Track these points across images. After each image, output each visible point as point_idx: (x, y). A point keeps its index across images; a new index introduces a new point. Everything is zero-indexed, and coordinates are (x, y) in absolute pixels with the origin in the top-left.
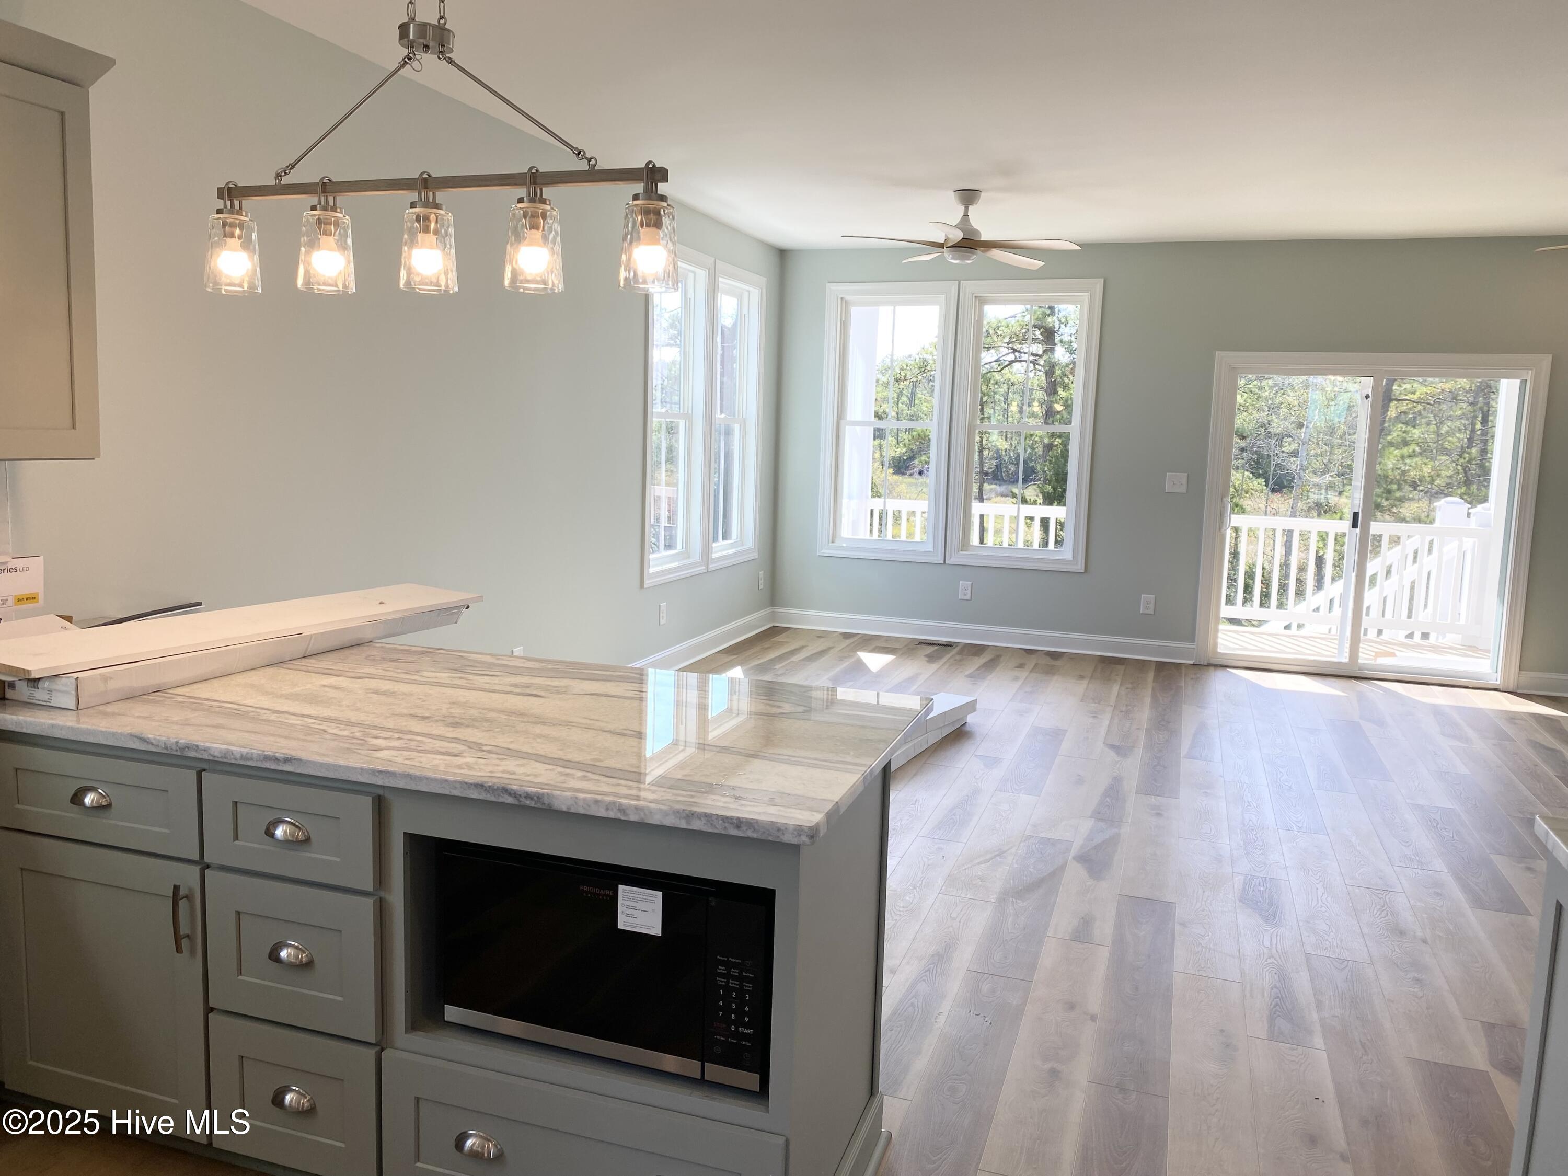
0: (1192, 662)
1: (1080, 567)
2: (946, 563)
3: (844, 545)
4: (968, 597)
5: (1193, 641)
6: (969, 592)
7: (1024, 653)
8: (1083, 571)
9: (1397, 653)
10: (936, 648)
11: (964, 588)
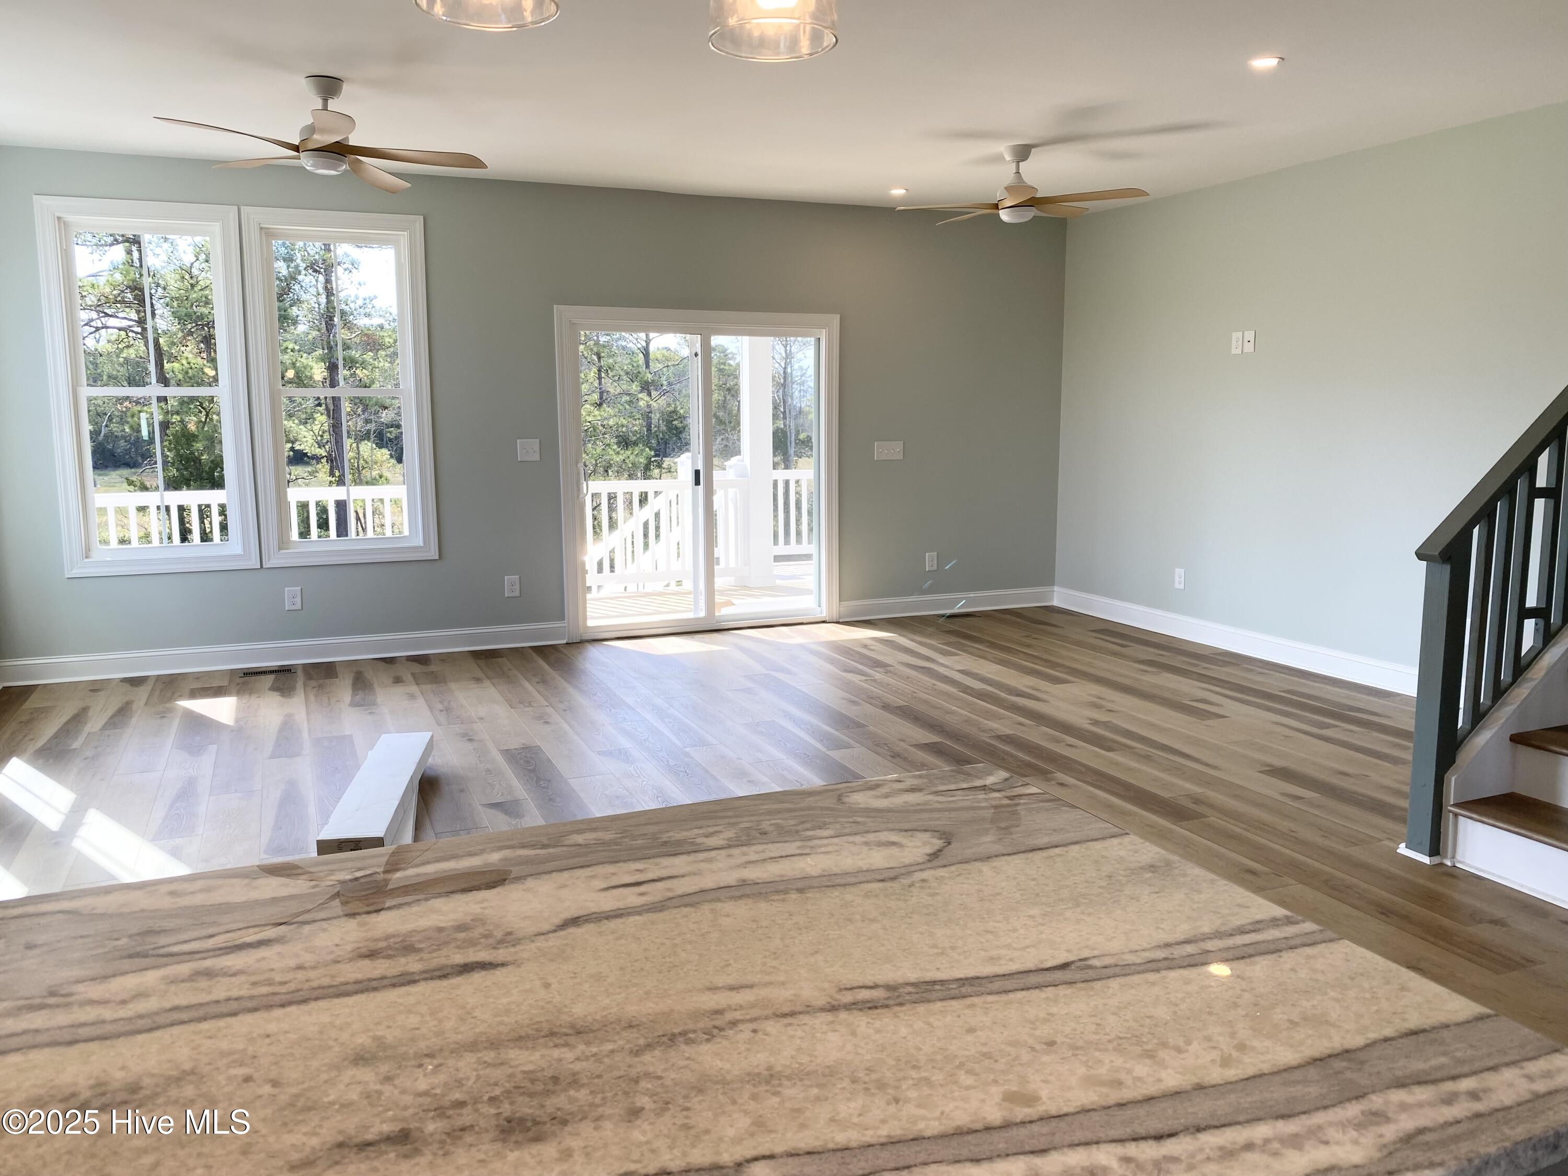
0: (564, 642)
1: (433, 554)
2: (264, 567)
3: (109, 559)
4: (298, 606)
5: (563, 619)
6: (298, 599)
7: (382, 664)
8: (437, 557)
9: (735, 601)
10: (272, 677)
11: (291, 596)
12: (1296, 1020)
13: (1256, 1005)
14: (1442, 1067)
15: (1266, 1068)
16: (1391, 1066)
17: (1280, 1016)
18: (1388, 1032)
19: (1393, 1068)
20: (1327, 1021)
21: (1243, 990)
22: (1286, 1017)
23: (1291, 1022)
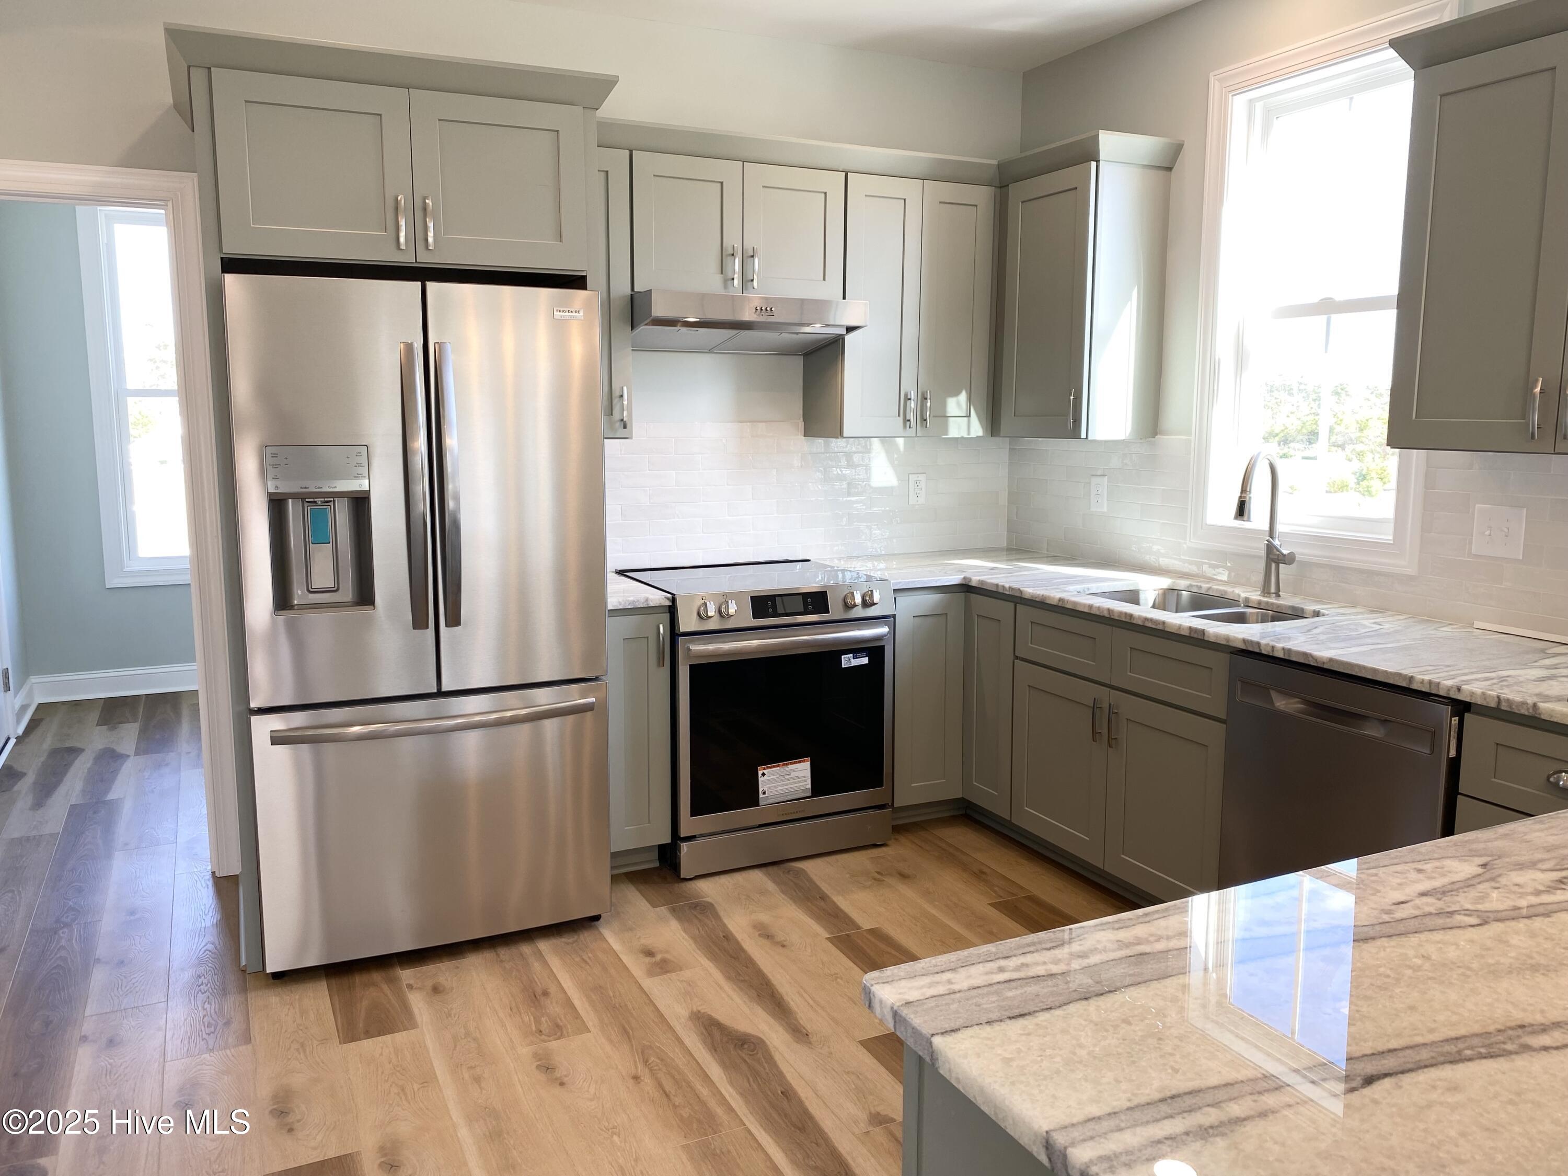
12: (1123, 1025)
13: (1160, 1039)
14: (1010, 989)
15: (1155, 984)
16: (1055, 989)
17: (1138, 1028)
18: (1043, 1017)
19: (1054, 986)
20: (1096, 1025)
21: (1171, 1055)
22: (1133, 1027)
23: (1130, 1023)
